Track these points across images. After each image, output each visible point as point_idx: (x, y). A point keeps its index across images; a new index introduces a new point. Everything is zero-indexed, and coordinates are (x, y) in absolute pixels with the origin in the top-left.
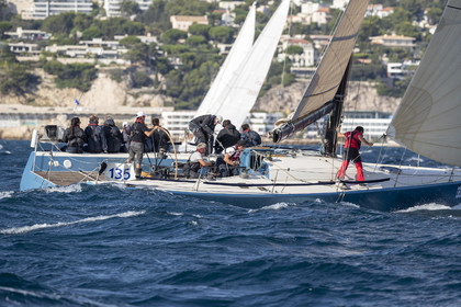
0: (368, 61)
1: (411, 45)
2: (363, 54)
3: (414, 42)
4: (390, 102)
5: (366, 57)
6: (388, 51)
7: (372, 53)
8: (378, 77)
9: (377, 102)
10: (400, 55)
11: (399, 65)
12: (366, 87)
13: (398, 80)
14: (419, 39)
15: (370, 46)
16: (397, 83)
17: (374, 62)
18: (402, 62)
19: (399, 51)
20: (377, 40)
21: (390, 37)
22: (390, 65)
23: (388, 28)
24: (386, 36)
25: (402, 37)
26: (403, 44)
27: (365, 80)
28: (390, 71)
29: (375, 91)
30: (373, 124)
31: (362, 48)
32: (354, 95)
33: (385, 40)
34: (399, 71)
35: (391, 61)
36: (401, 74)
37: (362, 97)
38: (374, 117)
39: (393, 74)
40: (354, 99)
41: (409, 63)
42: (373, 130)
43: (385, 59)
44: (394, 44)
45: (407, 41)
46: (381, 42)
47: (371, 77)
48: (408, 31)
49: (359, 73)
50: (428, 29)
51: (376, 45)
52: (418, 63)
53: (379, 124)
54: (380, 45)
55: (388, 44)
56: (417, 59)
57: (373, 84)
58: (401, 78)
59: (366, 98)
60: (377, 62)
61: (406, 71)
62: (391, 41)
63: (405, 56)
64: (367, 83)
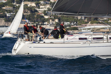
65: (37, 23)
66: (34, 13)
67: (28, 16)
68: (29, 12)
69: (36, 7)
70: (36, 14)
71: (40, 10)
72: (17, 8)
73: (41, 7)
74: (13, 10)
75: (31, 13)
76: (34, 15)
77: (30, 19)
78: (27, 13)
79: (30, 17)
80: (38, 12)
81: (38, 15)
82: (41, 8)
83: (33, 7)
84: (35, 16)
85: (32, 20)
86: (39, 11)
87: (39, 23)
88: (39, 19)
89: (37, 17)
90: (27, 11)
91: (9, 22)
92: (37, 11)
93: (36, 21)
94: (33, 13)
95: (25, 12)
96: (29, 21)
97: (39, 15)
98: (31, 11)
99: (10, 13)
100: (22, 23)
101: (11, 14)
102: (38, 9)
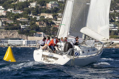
0: (16, 25)
1: (27, 21)
2: (15, 23)
3: (28, 20)
4: (22, 35)
5: (15, 24)
6: (21, 22)
7: (17, 23)
8: (19, 29)
9: (18, 36)
10: (24, 23)
11: (24, 26)
12: (15, 32)
13: (24, 30)
14: (29, 19)
15: (16, 21)
16: (23, 31)
17: (17, 25)
18: (25, 25)
19: (24, 22)
20: (18, 19)
21: (22, 19)
22: (22, 26)
23: (22, 16)
24: (21, 18)
25: (25, 19)
26: (25, 20)
27: (15, 30)
28: (22, 27)
29: (17, 33)
30: (17, 41)
31: (14, 22)
32: (12, 34)
33: (20, 19)
34: (24, 27)
35: (22, 25)
36: (24, 28)
37: (14, 34)
38: (17, 40)
39: (22, 28)
40: (12, 35)
41: (27, 25)
42: (17, 43)
43: (20, 24)
44: (23, 20)
45: (26, 20)
46: (19, 20)
47: (17, 29)
48: (27, 17)
49: (14, 28)
50: (32, 17)
51: (18, 21)
52: (29, 25)
53: (18, 41)
54: (19, 21)
55: (21, 20)
56: (29, 24)
57: (17, 31)
58: (25, 29)
59: (15, 35)
60: (18, 25)
61: (26, 27)
62: (22, 20)
63: (26, 24)
64: (15, 31)
65: (53, 36)
66: (51, 25)
67: (44, 28)
68: (45, 24)
69: (54, 19)
70: (52, 27)
71: (58, 22)
72: (32, 20)
73: (59, 19)
74: (28, 21)
75: (46, 25)
76: (50, 27)
77: (46, 32)
78: (43, 25)
79: (46, 29)
80: (55, 25)
81: (54, 28)
82: (59, 21)
83: (50, 19)
84: (51, 29)
85: (48, 33)
86: (56, 23)
87: (54, 36)
88: (55, 32)
89: (53, 30)
90: (42, 23)
91: (23, 34)
92: (53, 23)
93: (52, 34)
94: (49, 25)
95: (41, 24)
96: (44, 34)
97: (56, 27)
98: (48, 24)
99: (24, 24)
100: (37, 36)
101: (26, 26)
102: (55, 22)
